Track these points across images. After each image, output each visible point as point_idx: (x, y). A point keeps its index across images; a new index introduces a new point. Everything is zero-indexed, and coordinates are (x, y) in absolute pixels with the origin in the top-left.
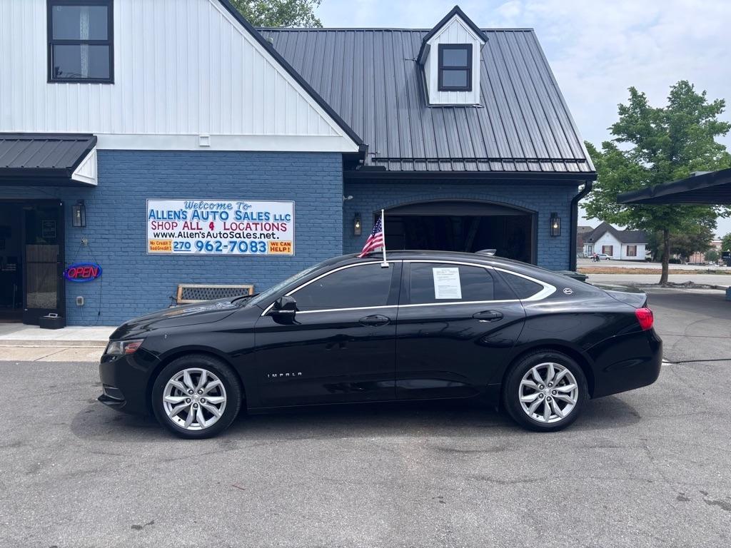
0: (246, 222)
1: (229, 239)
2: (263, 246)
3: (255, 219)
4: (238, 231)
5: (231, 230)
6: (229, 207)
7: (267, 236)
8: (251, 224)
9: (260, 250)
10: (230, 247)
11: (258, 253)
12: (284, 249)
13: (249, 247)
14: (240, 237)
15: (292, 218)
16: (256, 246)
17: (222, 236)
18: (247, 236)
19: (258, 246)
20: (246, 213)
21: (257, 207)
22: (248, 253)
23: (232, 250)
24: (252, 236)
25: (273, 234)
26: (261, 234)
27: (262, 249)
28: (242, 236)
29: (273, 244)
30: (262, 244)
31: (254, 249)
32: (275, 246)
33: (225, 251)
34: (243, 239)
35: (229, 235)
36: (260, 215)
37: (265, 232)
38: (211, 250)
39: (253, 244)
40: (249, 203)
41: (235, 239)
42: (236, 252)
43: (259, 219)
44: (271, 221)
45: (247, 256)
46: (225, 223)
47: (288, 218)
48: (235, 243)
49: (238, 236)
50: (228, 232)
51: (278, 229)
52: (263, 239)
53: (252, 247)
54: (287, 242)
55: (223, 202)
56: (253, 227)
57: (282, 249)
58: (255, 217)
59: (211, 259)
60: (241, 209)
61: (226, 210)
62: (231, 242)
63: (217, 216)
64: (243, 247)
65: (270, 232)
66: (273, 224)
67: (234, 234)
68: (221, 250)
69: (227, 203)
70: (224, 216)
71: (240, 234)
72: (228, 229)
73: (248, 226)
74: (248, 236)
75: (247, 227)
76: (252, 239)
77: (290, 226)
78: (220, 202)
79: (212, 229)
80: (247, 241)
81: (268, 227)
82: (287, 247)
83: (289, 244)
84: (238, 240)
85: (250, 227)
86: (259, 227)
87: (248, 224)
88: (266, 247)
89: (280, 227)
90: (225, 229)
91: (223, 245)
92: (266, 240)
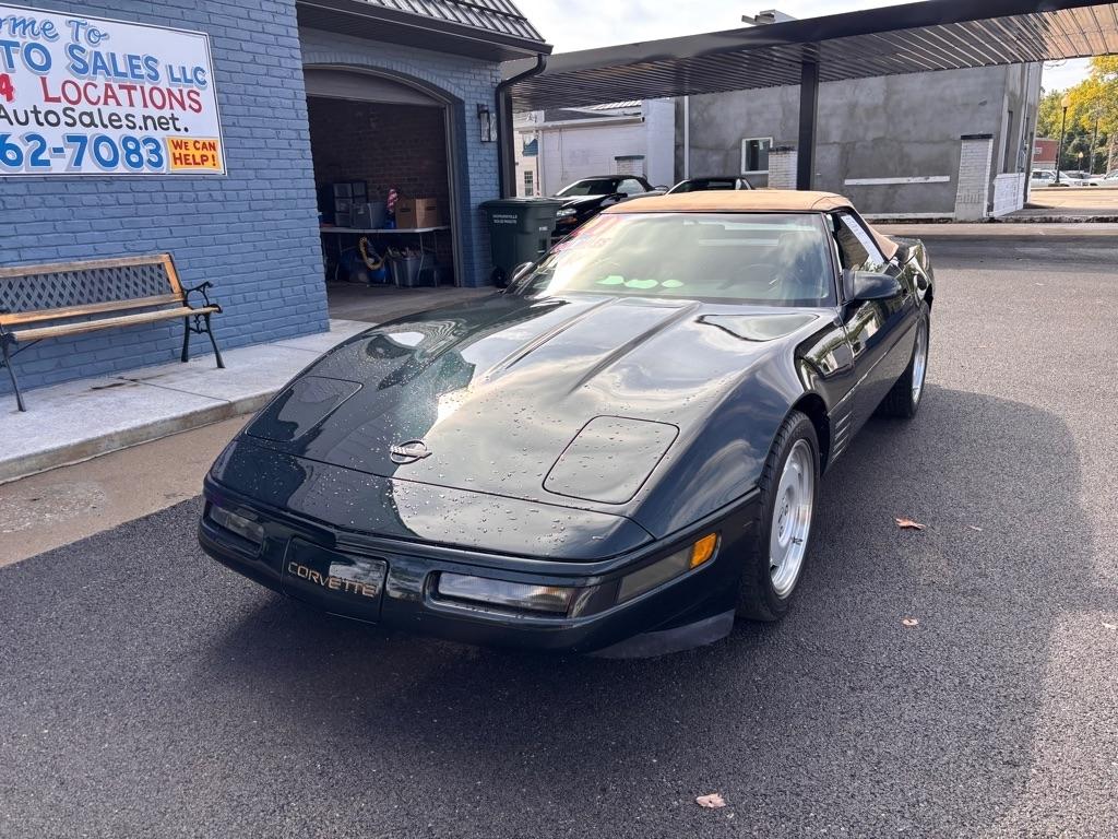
0: (101, 80)
1: (63, 129)
2: (156, 151)
3: (124, 75)
4: (84, 106)
5: (65, 104)
6: (46, 28)
7: (160, 124)
8: (115, 86)
9: (149, 161)
10: (70, 152)
11: (146, 169)
12: (204, 159)
13: (121, 152)
14: (92, 123)
15: (208, 77)
16: (136, 151)
17: (42, 119)
18: (111, 121)
19: (144, 151)
20: (98, 54)
21: (124, 38)
22: (121, 168)
23: (78, 162)
24: (124, 122)
25: (174, 119)
26: (145, 119)
27: (154, 159)
28: (97, 121)
29: (177, 145)
30: (152, 146)
31: (134, 158)
32: (183, 152)
33: (59, 166)
34: (101, 131)
35: (63, 119)
36: (135, 62)
37: (156, 114)
38: (18, 162)
39: (131, 146)
40: (102, 26)
41: (79, 130)
42: (89, 166)
43: (134, 76)
44: (164, 83)
45: (120, 178)
46: (44, 80)
47: (200, 77)
48: (82, 140)
49: (86, 120)
50: (58, 108)
51: (182, 104)
52: (151, 133)
53: (129, 152)
54: (207, 141)
55: (27, 15)
56: (122, 95)
57: (198, 160)
58: (122, 68)
59: (21, 189)
60: (83, 43)
61: (41, 41)
62: (71, 139)
63: (17, 58)
64: (105, 152)
65: (166, 113)
66: (169, 91)
67: (76, 115)
68: (47, 163)
69: (40, 17)
70: (37, 58)
71: (90, 115)
72: (57, 100)
73: (109, 95)
74: (114, 121)
75: (107, 97)
76: (126, 131)
77: (208, 97)
78: (20, 14)
79: (10, 98)
80: (116, 135)
81: (158, 100)
82: (209, 153)
83: (213, 147)
84: (90, 133)
85: (114, 97)
86: (137, 95)
87: (108, 86)
88: (163, 154)
89: (187, 102)
90: (48, 99)
91: (50, 145)
92: (159, 135)
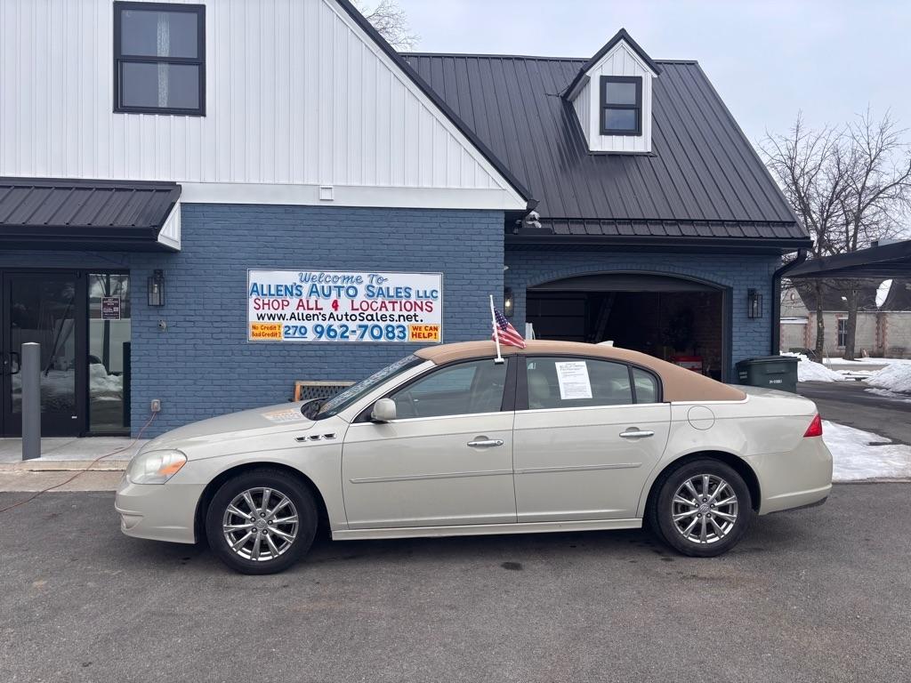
0: (380, 300)
1: (358, 322)
2: (403, 332)
3: (393, 297)
4: (370, 312)
5: (360, 311)
6: (359, 280)
7: (408, 318)
8: (387, 302)
9: (398, 336)
10: (359, 332)
11: (396, 340)
12: (430, 335)
13: (384, 332)
14: (372, 319)
15: (439, 295)
16: (393, 332)
17: (348, 318)
18: (381, 318)
19: (396, 332)
20: (381, 288)
21: (394, 280)
22: (383, 340)
23: (362, 337)
24: (388, 318)
25: (415, 316)
26: (400, 316)
27: (401, 335)
28: (375, 318)
29: (415, 328)
30: (401, 329)
31: (391, 335)
32: (418, 331)
33: (353, 338)
34: (376, 323)
35: (358, 317)
36: (399, 290)
37: (405, 314)
38: (335, 337)
39: (390, 329)
40: (384, 275)
41: (365, 322)
42: (367, 338)
43: (397, 296)
44: (413, 299)
45: (382, 344)
46: (352, 301)
47: (434, 294)
48: (366, 327)
49: (370, 318)
50: (357, 313)
51: (422, 309)
52: (402, 323)
53: (388, 332)
54: (430, 326)
55: (350, 274)
56: (390, 306)
57: (426, 335)
58: (391, 293)
59: (334, 348)
60: (374, 284)
61: (355, 285)
62: (360, 326)
63: (343, 293)
64: (376, 332)
65: (412, 313)
66: (415, 303)
67: (365, 316)
68: (348, 337)
69: (355, 275)
70: (351, 292)
71: (372, 316)
72: (358, 309)
73: (383, 305)
74: (383, 318)
75: (381, 307)
76: (388, 322)
77: (437, 305)
78: (346, 274)
79: (336, 310)
80: (382, 324)
81: (408, 306)
82: (433, 332)
83: (436, 329)
84: (370, 324)
85: (385, 307)
86: (397, 306)
87: (383, 302)
88: (407, 333)
89: (425, 307)
90: (353, 309)
91: (350, 329)
92: (406, 324)
